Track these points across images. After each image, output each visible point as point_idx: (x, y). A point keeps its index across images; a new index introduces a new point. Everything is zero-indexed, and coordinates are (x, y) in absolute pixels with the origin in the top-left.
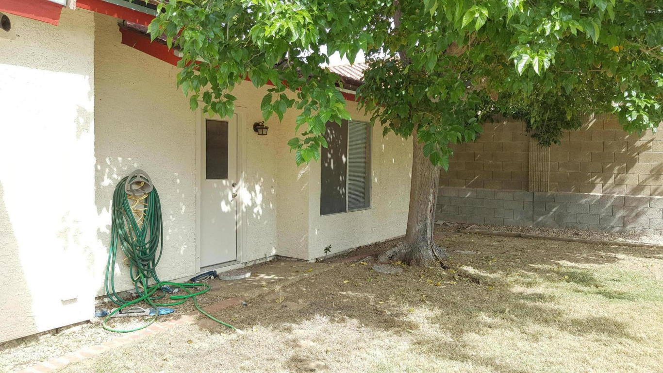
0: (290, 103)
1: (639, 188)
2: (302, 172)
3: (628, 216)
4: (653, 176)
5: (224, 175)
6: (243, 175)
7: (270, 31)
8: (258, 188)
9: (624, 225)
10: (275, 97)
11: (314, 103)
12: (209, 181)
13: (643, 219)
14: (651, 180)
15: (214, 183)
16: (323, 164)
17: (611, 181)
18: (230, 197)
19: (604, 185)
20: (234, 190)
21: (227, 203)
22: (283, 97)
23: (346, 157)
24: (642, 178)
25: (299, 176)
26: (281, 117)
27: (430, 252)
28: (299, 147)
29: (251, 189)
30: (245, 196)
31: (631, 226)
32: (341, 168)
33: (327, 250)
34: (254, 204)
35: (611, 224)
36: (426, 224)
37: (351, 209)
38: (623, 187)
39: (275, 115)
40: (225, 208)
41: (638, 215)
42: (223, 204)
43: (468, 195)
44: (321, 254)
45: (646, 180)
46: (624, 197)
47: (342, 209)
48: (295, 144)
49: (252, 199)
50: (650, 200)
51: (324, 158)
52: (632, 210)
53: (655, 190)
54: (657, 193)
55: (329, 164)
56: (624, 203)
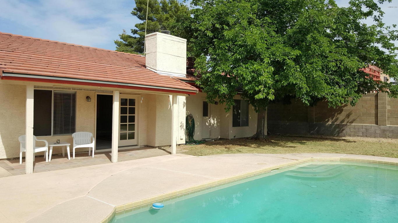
0: (224, 101)
1: (343, 121)
2: (227, 115)
3: (340, 130)
4: (347, 117)
5: (207, 116)
6: (212, 116)
7: (222, 93)
8: (215, 119)
9: (339, 134)
10: (222, 100)
11: (229, 101)
12: (204, 117)
13: (344, 131)
14: (346, 118)
15: (205, 118)
16: (233, 113)
17: (334, 119)
18: (208, 122)
19: (332, 120)
20: (209, 119)
21: (208, 123)
22: (223, 100)
23: (240, 110)
24: (344, 117)
25: (227, 116)
26: (223, 104)
27: (262, 137)
28: (226, 109)
29: (214, 120)
30: (212, 121)
31: (341, 134)
32: (239, 114)
33: (234, 137)
34: (214, 124)
35: (335, 133)
36: (261, 130)
37: (242, 126)
38: (338, 121)
39: (222, 104)
40: (207, 124)
41: (343, 130)
42: (207, 123)
43: (288, 124)
44: (233, 138)
45: (345, 118)
46: (338, 124)
47: (239, 126)
48: (225, 109)
49: (214, 122)
50: (346, 125)
51: (233, 111)
52: (341, 128)
53: (348, 122)
54: (348, 123)
55: (235, 113)
56: (338, 126)
